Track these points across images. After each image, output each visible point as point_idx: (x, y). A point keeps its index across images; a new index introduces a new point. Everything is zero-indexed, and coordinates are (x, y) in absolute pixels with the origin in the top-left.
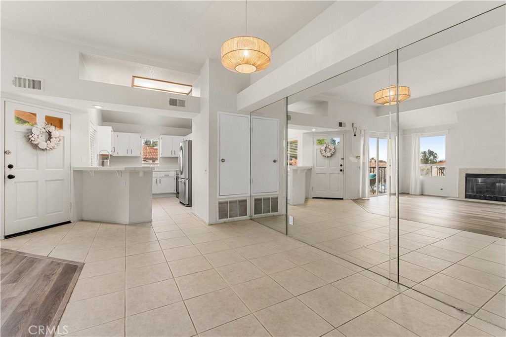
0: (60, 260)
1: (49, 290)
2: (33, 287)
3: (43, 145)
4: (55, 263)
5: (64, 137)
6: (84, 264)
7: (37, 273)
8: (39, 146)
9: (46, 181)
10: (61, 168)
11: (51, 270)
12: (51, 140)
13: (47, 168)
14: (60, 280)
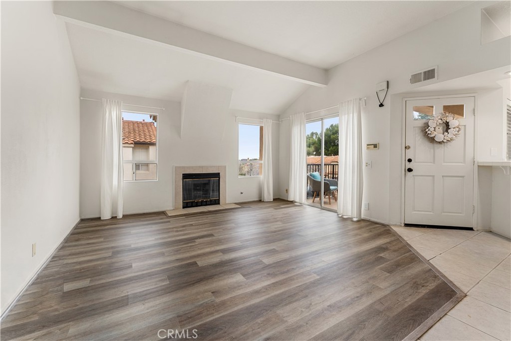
0: (439, 272)
1: (410, 303)
2: (399, 288)
3: (440, 137)
4: (432, 273)
5: (465, 126)
6: (466, 296)
7: (410, 274)
8: (436, 139)
9: (443, 176)
10: (461, 163)
11: (424, 280)
12: (449, 131)
13: (444, 162)
14: (426, 299)
